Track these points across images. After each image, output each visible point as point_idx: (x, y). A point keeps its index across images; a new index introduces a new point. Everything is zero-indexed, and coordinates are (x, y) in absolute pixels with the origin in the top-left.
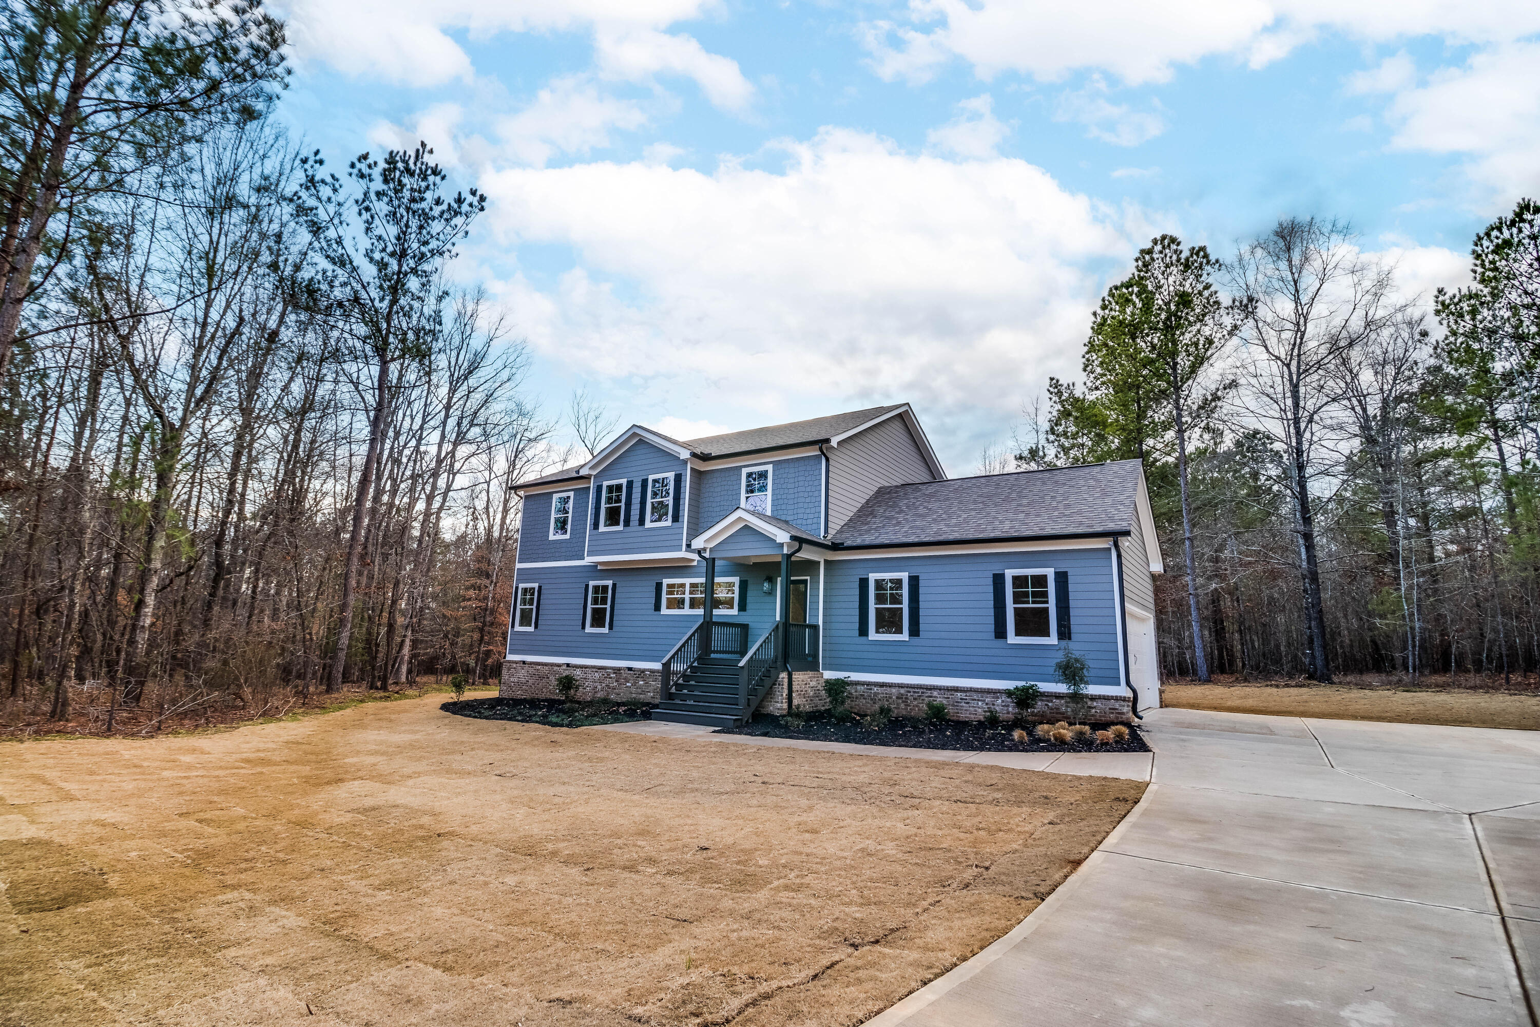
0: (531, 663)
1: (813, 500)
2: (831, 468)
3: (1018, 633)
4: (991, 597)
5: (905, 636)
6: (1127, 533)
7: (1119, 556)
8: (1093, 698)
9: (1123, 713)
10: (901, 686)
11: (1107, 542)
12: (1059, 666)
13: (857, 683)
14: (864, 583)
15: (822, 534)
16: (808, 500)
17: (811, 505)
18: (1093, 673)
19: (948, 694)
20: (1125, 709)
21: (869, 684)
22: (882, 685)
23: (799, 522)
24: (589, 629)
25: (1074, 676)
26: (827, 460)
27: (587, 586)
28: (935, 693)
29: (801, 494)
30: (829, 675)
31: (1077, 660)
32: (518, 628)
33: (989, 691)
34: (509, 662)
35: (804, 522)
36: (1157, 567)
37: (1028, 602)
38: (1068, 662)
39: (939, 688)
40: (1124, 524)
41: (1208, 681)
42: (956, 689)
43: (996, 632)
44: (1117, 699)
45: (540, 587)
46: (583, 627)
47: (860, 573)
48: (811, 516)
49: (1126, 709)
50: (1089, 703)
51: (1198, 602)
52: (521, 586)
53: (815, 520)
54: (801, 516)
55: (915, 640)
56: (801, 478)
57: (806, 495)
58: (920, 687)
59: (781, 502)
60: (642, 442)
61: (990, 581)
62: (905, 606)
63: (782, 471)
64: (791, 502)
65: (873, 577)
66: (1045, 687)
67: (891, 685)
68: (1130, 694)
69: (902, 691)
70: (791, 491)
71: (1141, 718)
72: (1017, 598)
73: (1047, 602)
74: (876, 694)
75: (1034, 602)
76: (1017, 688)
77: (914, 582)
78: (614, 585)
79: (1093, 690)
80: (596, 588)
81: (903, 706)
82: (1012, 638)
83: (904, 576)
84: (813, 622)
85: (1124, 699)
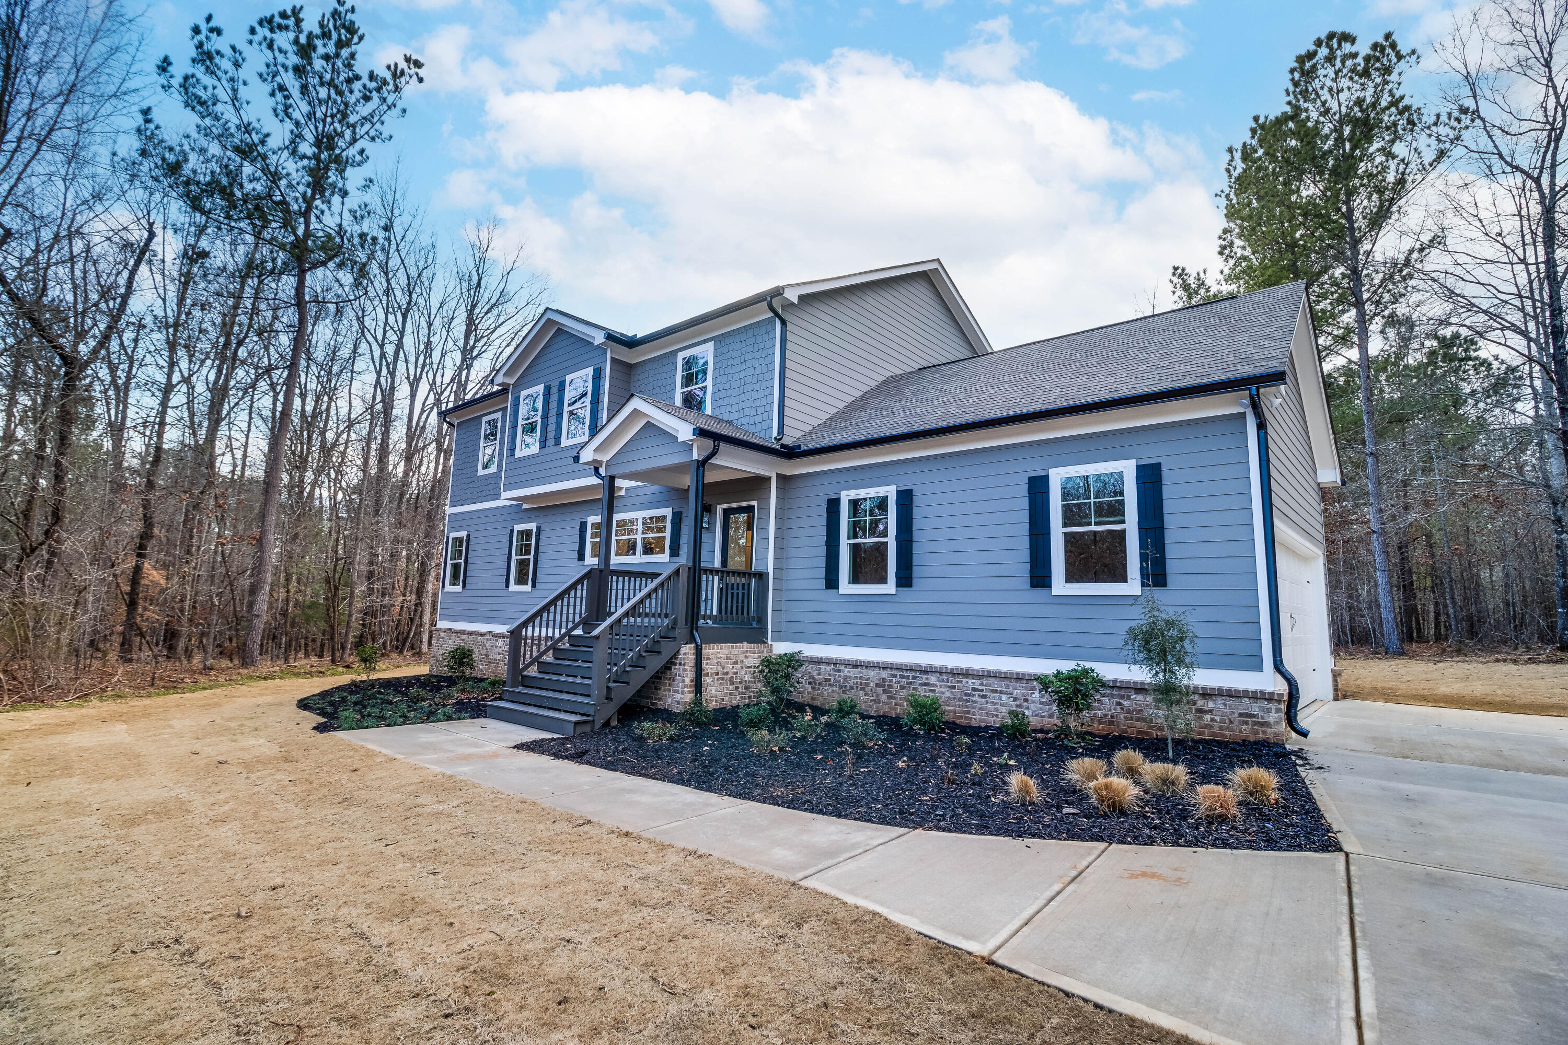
0: (457, 632)
1: (764, 385)
2: (789, 336)
3: (1071, 577)
4: (1025, 517)
5: (890, 587)
6: (1278, 377)
7: (1261, 426)
8: (1207, 694)
9: (1268, 725)
10: (882, 667)
11: (1237, 403)
12: (1133, 634)
13: (819, 662)
14: (833, 506)
15: (775, 434)
16: (757, 387)
17: (761, 394)
18: (1201, 646)
19: (953, 681)
20: (1272, 717)
21: (836, 663)
22: (856, 665)
23: (745, 420)
24: (513, 588)
25: (1164, 652)
26: (784, 323)
27: (512, 531)
28: (933, 679)
29: (749, 380)
30: (781, 648)
31: (1170, 624)
32: (448, 588)
33: (1019, 678)
34: (439, 630)
35: (752, 421)
36: (1329, 475)
37: (1089, 524)
38: (1152, 626)
39: (940, 671)
40: (1275, 363)
41: (1400, 653)
42: (966, 673)
43: (1032, 577)
44: (1255, 696)
45: (468, 536)
46: (507, 586)
47: (825, 491)
48: (761, 410)
49: (1275, 716)
50: (1200, 703)
51: (1386, 545)
52: (452, 535)
53: (766, 416)
54: (747, 412)
55: (906, 593)
56: (748, 357)
57: (755, 379)
58: (910, 668)
59: (723, 394)
60: (561, 332)
61: (1024, 490)
62: (891, 540)
63: (725, 350)
64: (736, 392)
65: (846, 496)
66: (1109, 671)
67: (867, 665)
68: (1281, 687)
69: (885, 674)
70: (736, 377)
71: (1304, 734)
72: (1070, 517)
73: (1123, 522)
74: (847, 678)
75: (1097, 524)
76: (1058, 675)
77: (905, 498)
78: (539, 528)
79: (1203, 678)
80: (521, 533)
81: (884, 697)
82: (1060, 586)
83: (890, 492)
84: (761, 569)
85: (1270, 697)
